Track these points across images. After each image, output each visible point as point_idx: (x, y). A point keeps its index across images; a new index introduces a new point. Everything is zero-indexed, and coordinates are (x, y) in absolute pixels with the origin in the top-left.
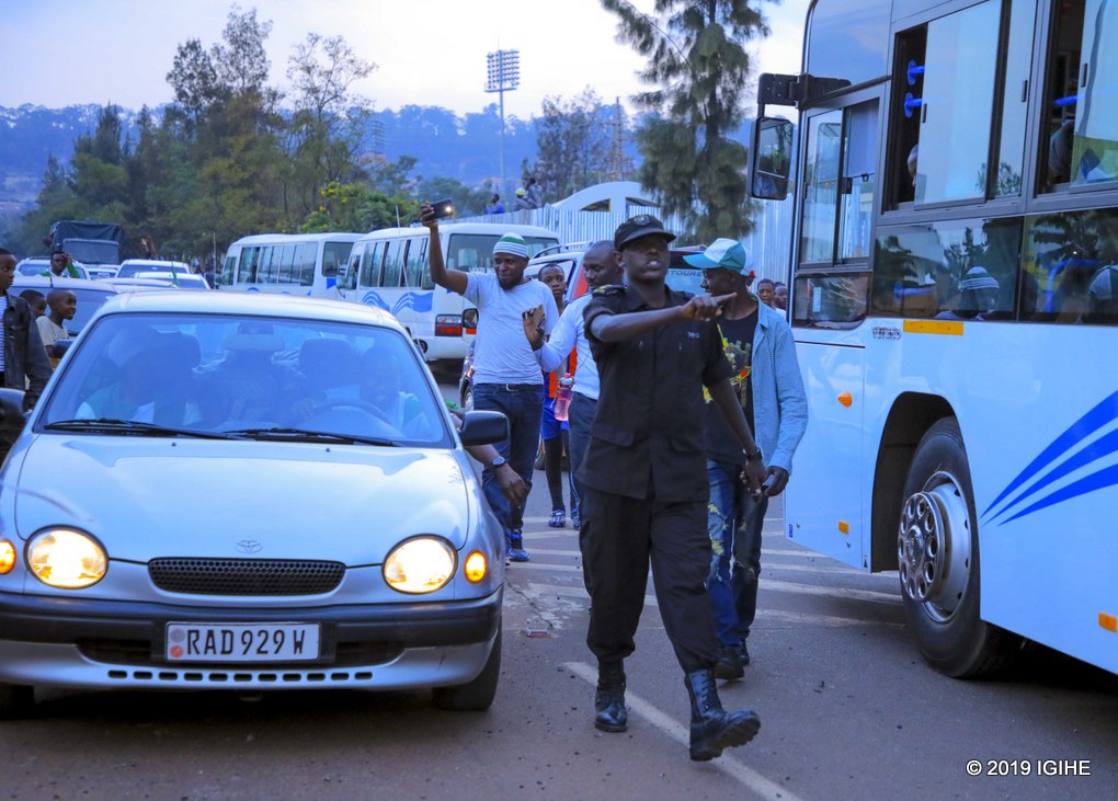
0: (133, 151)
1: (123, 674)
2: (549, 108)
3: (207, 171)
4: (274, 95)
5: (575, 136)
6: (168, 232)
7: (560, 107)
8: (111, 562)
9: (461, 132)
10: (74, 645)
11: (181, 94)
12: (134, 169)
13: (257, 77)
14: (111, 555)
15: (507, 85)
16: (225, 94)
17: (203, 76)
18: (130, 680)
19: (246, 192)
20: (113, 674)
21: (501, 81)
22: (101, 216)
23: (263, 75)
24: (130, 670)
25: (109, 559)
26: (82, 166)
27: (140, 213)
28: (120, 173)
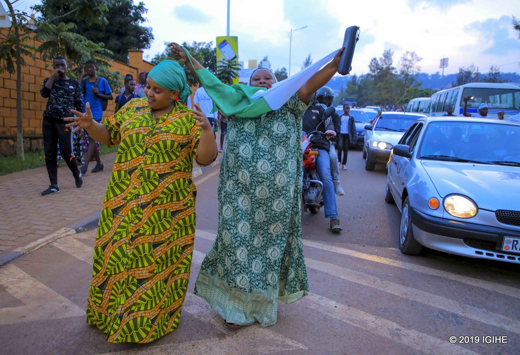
0: (359, 83)
1: (481, 253)
2: (461, 70)
3: (378, 86)
4: (393, 69)
5: (467, 77)
6: (366, 100)
7: (464, 69)
8: (479, 210)
9: (430, 78)
10: (462, 240)
11: (371, 70)
12: (360, 87)
13: (389, 65)
14: (479, 207)
15: (445, 66)
16: (381, 69)
17: (377, 65)
18: (484, 256)
19: (387, 90)
20: (477, 252)
21: (443, 65)
22: (352, 97)
23: (391, 64)
24: (485, 252)
25: (478, 208)
26: (348, 86)
27: (361, 96)
28: (356, 88)
